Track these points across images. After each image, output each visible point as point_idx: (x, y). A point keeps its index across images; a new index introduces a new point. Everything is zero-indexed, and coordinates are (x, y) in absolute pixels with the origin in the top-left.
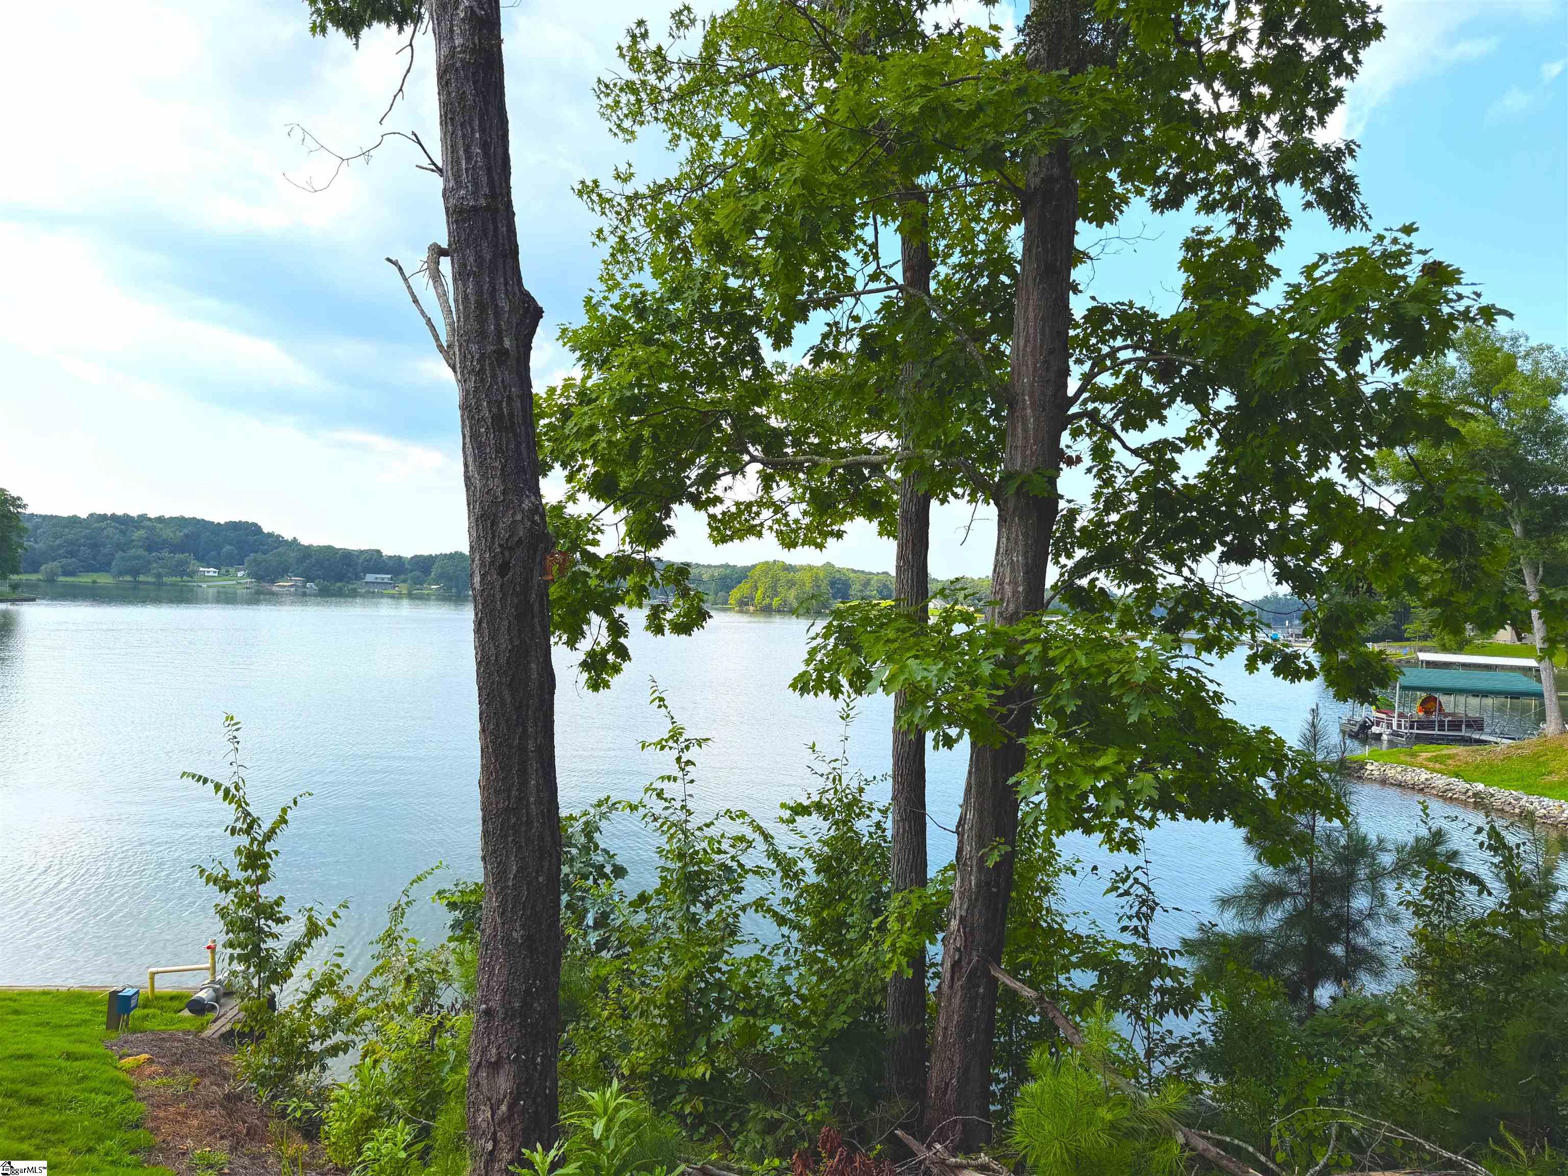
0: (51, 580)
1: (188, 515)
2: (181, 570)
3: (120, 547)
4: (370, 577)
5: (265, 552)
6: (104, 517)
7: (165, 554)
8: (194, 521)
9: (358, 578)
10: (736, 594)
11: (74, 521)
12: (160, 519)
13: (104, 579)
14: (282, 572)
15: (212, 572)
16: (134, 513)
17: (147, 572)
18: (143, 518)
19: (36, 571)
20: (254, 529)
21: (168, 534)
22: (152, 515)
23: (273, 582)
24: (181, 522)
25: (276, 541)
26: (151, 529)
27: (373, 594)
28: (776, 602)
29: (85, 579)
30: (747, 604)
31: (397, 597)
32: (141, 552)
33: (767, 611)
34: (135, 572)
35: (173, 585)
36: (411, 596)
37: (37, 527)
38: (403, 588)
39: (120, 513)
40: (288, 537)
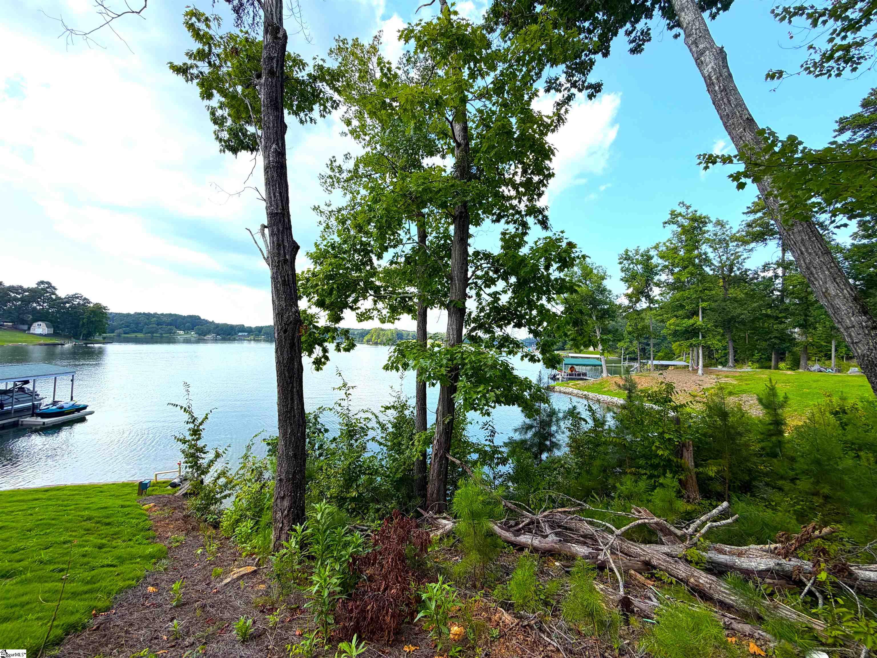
0: (119, 335)
1: (173, 313)
2: (170, 332)
3: (146, 324)
4: (240, 334)
5: (202, 326)
6: (140, 314)
7: (164, 326)
8: (175, 315)
9: (236, 334)
10: (366, 338)
11: (128, 315)
12: (162, 314)
13: (140, 335)
14: (208, 332)
15: (182, 332)
16: (152, 312)
17: (157, 333)
18: (156, 314)
19: (113, 332)
20: (198, 318)
21: (165, 319)
22: (159, 313)
23: (205, 336)
24: (170, 315)
25: (207, 322)
26: (159, 318)
27: (241, 339)
28: (379, 341)
29: (133, 335)
31: (250, 341)
32: (154, 325)
33: (376, 344)
34: (152, 333)
35: (167, 337)
36: (254, 340)
37: (114, 317)
38: (252, 337)
39: (146, 312)
40: (211, 320)
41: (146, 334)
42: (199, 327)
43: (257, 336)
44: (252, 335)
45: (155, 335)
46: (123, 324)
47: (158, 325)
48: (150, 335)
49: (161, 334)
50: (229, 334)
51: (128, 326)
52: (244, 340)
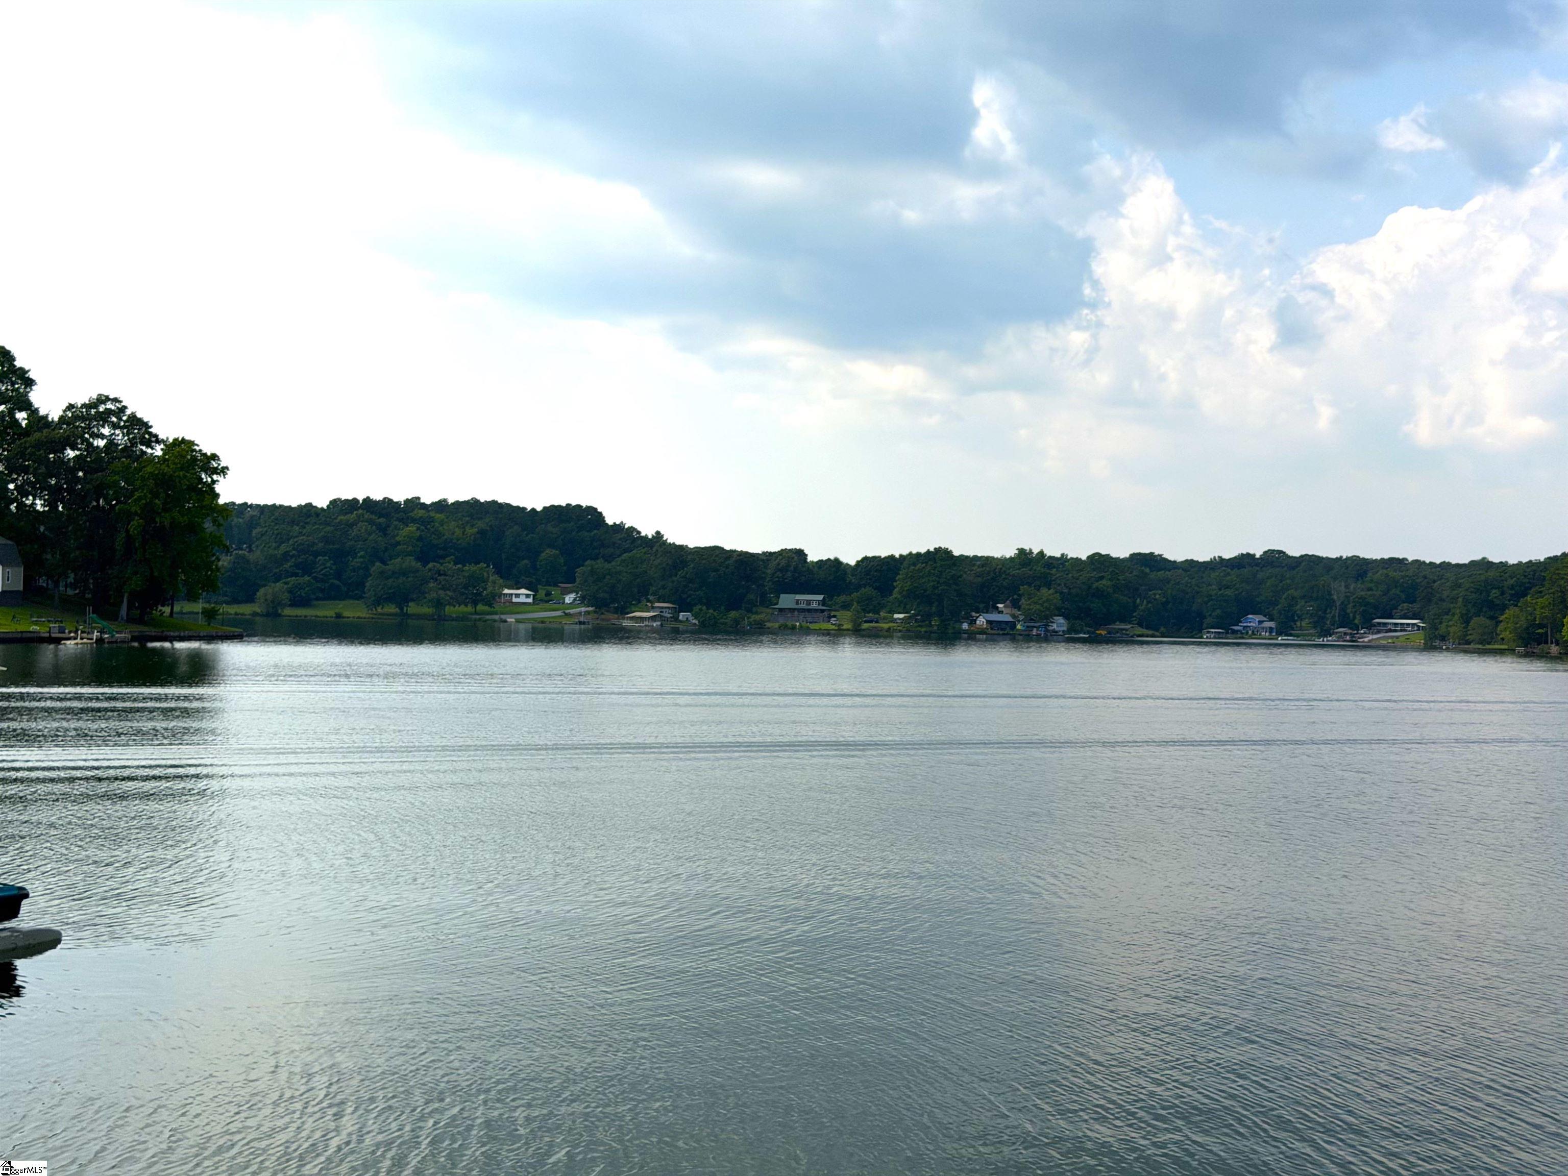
0: (273, 613)
1: (484, 497)
2: (474, 593)
3: (378, 555)
4: (787, 600)
5: (609, 559)
6: (351, 505)
7: (449, 565)
8: (494, 507)
9: (766, 602)
13: (354, 611)
14: (638, 593)
15: (523, 595)
17: (419, 597)
18: (414, 503)
19: (247, 600)
21: (452, 529)
23: (623, 611)
24: (473, 508)
25: (627, 538)
26: (425, 522)
27: (791, 630)
29: (325, 611)
32: (411, 562)
35: (463, 618)
36: (857, 632)
40: (647, 531)
41: (378, 602)
42: (600, 564)
43: (871, 607)
44: (846, 606)
45: (412, 608)
46: (286, 556)
47: (424, 558)
48: (392, 609)
49: (439, 604)
50: (734, 604)
51: (306, 568)
52: (807, 632)
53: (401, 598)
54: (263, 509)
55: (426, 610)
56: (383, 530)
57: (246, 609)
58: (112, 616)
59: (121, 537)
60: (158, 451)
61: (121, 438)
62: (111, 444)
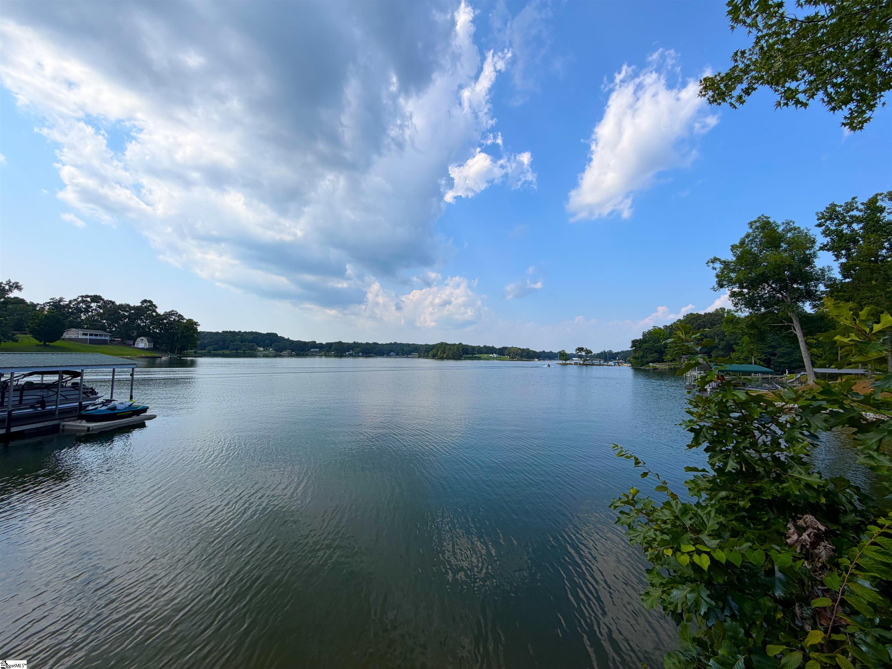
0: (209, 352)
1: (254, 331)
2: (252, 349)
3: (231, 341)
4: (312, 350)
5: (279, 342)
6: (227, 332)
7: (247, 343)
8: (256, 333)
9: (308, 350)
12: (245, 332)
13: (227, 352)
14: (285, 349)
15: (261, 349)
16: (237, 331)
17: (240, 349)
18: (240, 332)
20: (276, 335)
21: (247, 337)
23: (281, 352)
24: (252, 333)
25: (282, 338)
26: (242, 335)
27: (313, 355)
28: (445, 355)
29: (221, 352)
30: (435, 356)
31: (321, 356)
32: (239, 343)
33: (442, 358)
35: (249, 353)
36: (326, 356)
37: (205, 335)
38: (323, 353)
39: (232, 330)
40: (286, 338)
41: (232, 350)
42: (277, 344)
43: (328, 351)
44: (323, 351)
45: (239, 351)
46: (213, 341)
47: (241, 342)
48: (235, 351)
49: (244, 350)
50: (303, 350)
51: (217, 344)
52: (316, 355)
53: (237, 349)
54: (208, 332)
55: (242, 352)
56: (233, 337)
57: (203, 351)
58: (174, 353)
59: (176, 338)
60: (185, 321)
61: (177, 319)
62: (174, 319)
